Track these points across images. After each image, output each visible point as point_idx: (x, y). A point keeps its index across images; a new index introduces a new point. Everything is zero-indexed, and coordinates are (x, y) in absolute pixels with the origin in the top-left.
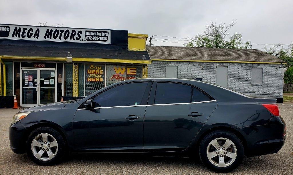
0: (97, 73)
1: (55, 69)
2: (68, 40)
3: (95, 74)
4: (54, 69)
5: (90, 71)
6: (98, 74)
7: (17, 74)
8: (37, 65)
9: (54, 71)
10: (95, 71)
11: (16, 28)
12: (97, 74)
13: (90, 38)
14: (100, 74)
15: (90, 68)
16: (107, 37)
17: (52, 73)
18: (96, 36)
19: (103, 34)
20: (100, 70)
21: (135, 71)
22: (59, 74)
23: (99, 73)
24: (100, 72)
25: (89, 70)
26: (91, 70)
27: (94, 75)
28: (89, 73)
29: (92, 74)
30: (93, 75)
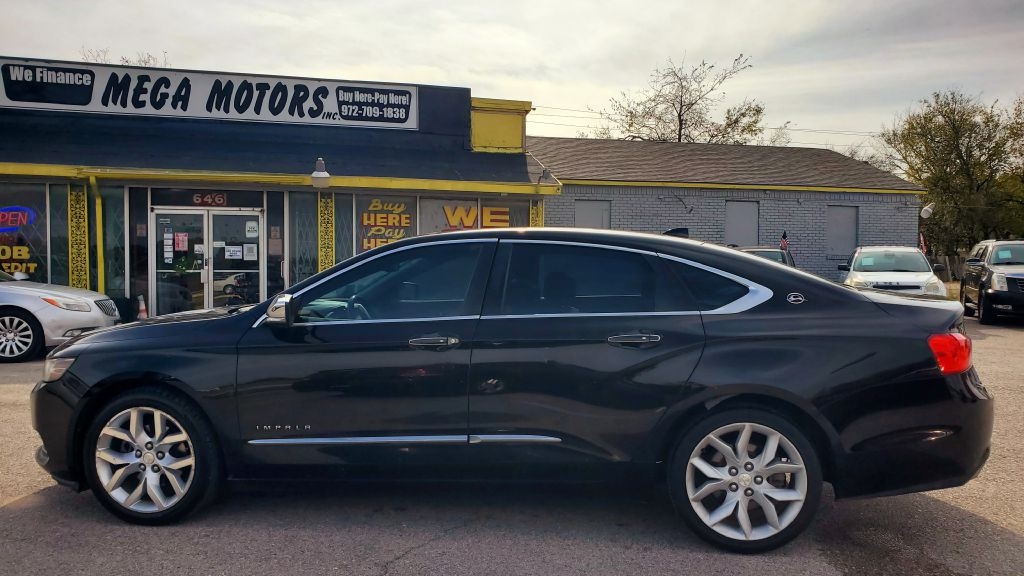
0: (390, 224)
1: (260, 209)
2: (284, 117)
3: (387, 227)
4: (256, 212)
5: (369, 219)
6: (394, 227)
7: (138, 226)
8: (203, 197)
9: (255, 219)
10: (387, 218)
11: (114, 77)
12: (390, 227)
13: (353, 110)
14: (400, 227)
15: (371, 208)
16: (407, 108)
17: (250, 225)
18: (373, 104)
19: (394, 99)
20: (399, 214)
21: (507, 218)
22: (273, 228)
23: (397, 224)
24: (400, 221)
25: (365, 215)
26: (372, 216)
27: (383, 229)
28: (366, 222)
29: (375, 225)
30: (379, 230)
